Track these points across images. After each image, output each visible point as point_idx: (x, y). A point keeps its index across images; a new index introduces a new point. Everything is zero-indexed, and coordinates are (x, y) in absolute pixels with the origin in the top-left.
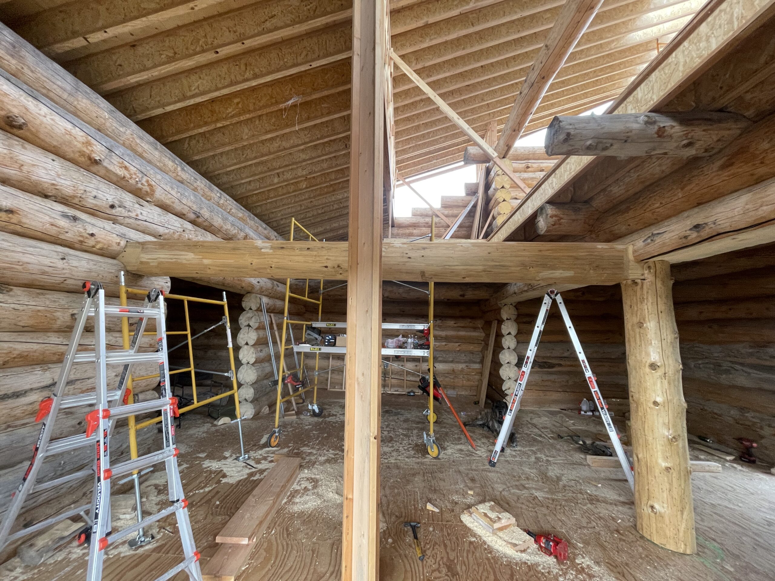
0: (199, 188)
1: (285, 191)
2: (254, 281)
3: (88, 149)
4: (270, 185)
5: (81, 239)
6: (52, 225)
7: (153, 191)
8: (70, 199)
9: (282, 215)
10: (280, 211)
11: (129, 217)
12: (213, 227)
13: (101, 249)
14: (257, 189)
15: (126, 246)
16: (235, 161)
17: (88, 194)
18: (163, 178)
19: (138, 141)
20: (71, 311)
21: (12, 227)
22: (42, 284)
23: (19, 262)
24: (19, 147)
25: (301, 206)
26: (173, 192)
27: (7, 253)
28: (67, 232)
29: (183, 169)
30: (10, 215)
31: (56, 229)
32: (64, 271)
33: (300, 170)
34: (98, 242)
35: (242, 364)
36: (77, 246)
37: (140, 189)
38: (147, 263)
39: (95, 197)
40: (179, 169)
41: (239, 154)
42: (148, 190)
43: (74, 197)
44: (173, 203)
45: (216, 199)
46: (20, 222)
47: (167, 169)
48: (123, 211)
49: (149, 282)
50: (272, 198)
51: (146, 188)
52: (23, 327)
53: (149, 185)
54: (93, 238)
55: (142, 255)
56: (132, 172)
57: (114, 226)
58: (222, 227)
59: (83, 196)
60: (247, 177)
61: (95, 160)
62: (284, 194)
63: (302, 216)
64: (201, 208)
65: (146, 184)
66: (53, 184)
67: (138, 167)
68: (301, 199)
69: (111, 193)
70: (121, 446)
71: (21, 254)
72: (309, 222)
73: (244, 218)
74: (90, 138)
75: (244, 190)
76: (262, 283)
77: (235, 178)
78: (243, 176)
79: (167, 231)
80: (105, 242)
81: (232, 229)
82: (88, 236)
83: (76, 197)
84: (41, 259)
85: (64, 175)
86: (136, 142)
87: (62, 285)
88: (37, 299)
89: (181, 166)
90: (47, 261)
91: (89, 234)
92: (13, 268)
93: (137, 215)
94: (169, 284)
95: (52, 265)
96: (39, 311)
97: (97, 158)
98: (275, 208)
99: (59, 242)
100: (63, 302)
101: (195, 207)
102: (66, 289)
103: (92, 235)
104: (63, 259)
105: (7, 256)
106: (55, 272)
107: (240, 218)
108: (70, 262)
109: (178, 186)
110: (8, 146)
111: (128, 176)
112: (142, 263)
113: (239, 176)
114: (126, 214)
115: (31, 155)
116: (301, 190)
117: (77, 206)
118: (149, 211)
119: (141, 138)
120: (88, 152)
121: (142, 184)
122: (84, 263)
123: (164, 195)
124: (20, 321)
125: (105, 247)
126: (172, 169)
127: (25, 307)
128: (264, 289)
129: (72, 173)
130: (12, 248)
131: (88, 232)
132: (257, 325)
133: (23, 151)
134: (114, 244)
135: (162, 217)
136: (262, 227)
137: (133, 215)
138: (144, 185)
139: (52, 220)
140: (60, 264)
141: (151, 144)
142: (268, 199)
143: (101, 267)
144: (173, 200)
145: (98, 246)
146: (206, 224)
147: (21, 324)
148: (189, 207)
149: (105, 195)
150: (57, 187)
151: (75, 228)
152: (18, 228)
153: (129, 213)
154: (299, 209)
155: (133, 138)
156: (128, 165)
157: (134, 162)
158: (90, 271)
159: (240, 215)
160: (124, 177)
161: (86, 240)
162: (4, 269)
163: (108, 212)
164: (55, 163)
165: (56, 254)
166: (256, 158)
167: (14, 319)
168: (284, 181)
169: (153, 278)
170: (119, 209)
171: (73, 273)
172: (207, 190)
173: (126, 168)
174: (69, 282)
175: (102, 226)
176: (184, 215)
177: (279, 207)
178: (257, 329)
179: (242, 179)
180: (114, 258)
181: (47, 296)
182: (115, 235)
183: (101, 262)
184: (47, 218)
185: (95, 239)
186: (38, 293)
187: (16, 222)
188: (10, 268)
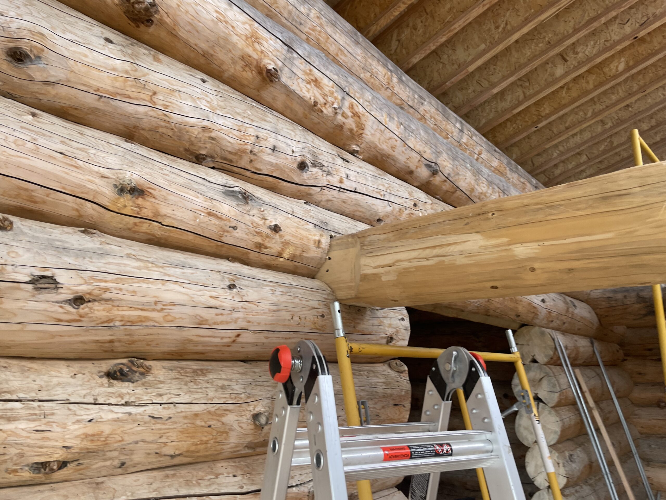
0: (428, 116)
1: (574, 93)
2: (536, 300)
3: (255, 50)
4: (549, 85)
5: (258, 239)
6: (209, 214)
7: (361, 127)
8: (234, 158)
9: (562, 153)
10: (556, 146)
11: (330, 187)
12: (459, 193)
13: (292, 258)
14: (520, 103)
15: (330, 246)
16: (483, 46)
17: (263, 143)
18: (374, 97)
19: (329, 30)
20: (251, 408)
21: (145, 227)
22: (199, 348)
23: (156, 303)
24: (150, 59)
25: (602, 122)
26: (392, 126)
28: (235, 228)
29: (400, 80)
30: (140, 201)
31: (217, 222)
32: (236, 315)
33: (615, 27)
34: (286, 244)
35: (538, 489)
36: (253, 256)
37: (341, 127)
38: (376, 276)
39: (274, 149)
40: (395, 80)
41: (489, 30)
42: (354, 126)
43: (240, 153)
44: (393, 148)
45: (456, 133)
46: (157, 213)
47: (377, 82)
48: (320, 173)
49: (376, 322)
50: (548, 116)
51: (350, 123)
52: (172, 457)
53: (356, 115)
54: (277, 236)
55: (364, 261)
56: (327, 90)
57: (308, 207)
58: (472, 190)
59: (256, 150)
60: (505, 78)
61: (268, 71)
62: (574, 100)
63: (602, 147)
64: (438, 153)
65: (349, 114)
66: (206, 129)
67: (335, 77)
68: (608, 102)
69: (297, 138)
71: (159, 285)
72: (618, 158)
73: (502, 169)
74: (256, 25)
75: (492, 115)
76: (549, 303)
77: (479, 89)
78: (494, 79)
79: (389, 209)
80: (297, 242)
81: (490, 191)
82: (269, 231)
83: (244, 151)
85: (222, 107)
86: (326, 33)
87: (235, 348)
88: (193, 387)
89: (397, 74)
90: (204, 296)
91: (270, 227)
92: (147, 319)
93: (341, 182)
94: (407, 323)
95: (213, 302)
96: (195, 415)
97: (270, 67)
98: (550, 139)
99: (224, 251)
100: (238, 388)
101: (429, 154)
102: (242, 356)
103: (276, 229)
104: (232, 287)
105: (134, 293)
106: (220, 318)
107: (496, 169)
108: (243, 292)
109: (398, 113)
110: (131, 56)
111: (321, 100)
112: (365, 278)
113: (485, 84)
114: (323, 181)
115: (167, 71)
116: (615, 77)
117: (248, 174)
118: (359, 170)
119: (334, 25)
120: (255, 56)
121: (343, 115)
122: (266, 292)
123: (378, 135)
124: (165, 444)
125: (298, 253)
126: (385, 82)
127: (171, 411)
128: (554, 314)
129: (235, 103)
130: (143, 273)
131: (268, 223)
132: (555, 397)
133: (156, 66)
134: (312, 246)
135: (380, 181)
136: (530, 183)
137: (334, 180)
138: (347, 117)
139: (207, 204)
140: (227, 299)
141: (348, 34)
142: (539, 121)
143: (295, 297)
144: (392, 142)
145: (286, 255)
146: (447, 186)
147: (169, 451)
148: (419, 153)
149: (289, 142)
150: (213, 135)
151: (247, 217)
152: (155, 229)
153: (329, 177)
154: (599, 129)
155: (321, 25)
156: (318, 74)
157: (327, 69)
158: (279, 308)
159: (495, 163)
160: (316, 103)
161: (266, 242)
162: (132, 323)
163: (297, 180)
164: (205, 85)
165: (218, 276)
166: (527, 21)
167: (153, 442)
168: (581, 64)
169: (381, 313)
170: (313, 170)
171: (251, 318)
172: (440, 118)
173: (316, 82)
174: (246, 337)
175: (289, 210)
176: (411, 172)
177: (560, 134)
178: (557, 406)
179: (493, 85)
180: (312, 276)
181: (211, 376)
182: (311, 226)
183: (293, 287)
184: (200, 200)
185: (281, 236)
186: (195, 371)
187: (150, 216)
188: (141, 320)
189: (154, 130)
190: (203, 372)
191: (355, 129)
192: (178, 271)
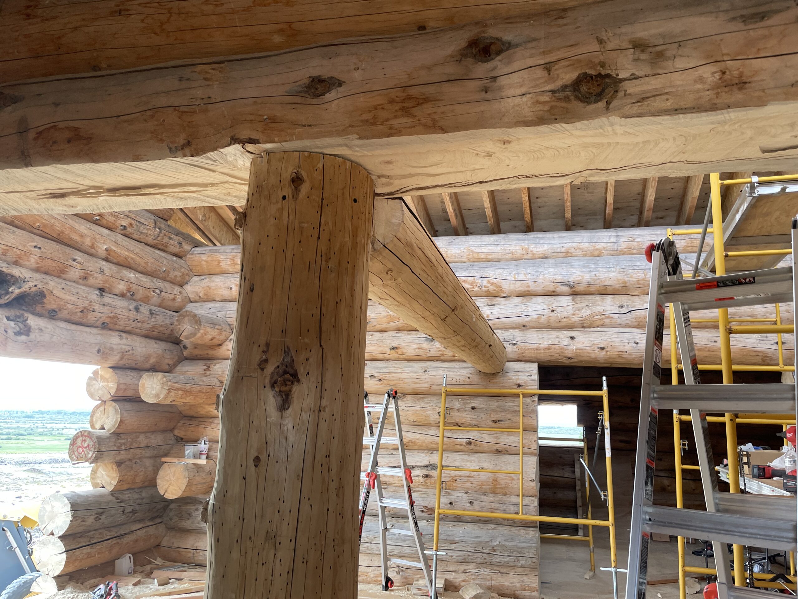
7: (500, 287)
21: (401, 357)
27: (393, 375)
28: (430, 351)
30: (397, 350)
32: (429, 380)
36: (442, 358)
46: (403, 353)
51: (492, 288)
53: (492, 284)
56: (471, 282)
65: (489, 285)
70: (491, 541)
71: (400, 374)
84: (411, 374)
88: (417, 402)
90: (414, 375)
94: (534, 377)
95: (418, 377)
96: (417, 410)
101: (559, 279)
104: (425, 371)
105: (393, 377)
106: (423, 382)
108: (430, 372)
121: (485, 287)
122: (440, 372)
123: (512, 285)
124: (409, 418)
127: (408, 408)
130: (396, 371)
135: (520, 307)
138: (488, 287)
139: (418, 346)
140: (423, 376)
144: (526, 284)
147: (412, 420)
161: (445, 353)
165: (421, 368)
174: (433, 387)
181: (425, 399)
184: (416, 345)
187: (401, 353)
188: (397, 384)
189: (403, 327)
190: (423, 398)
191: (497, 289)
192: (407, 369)
